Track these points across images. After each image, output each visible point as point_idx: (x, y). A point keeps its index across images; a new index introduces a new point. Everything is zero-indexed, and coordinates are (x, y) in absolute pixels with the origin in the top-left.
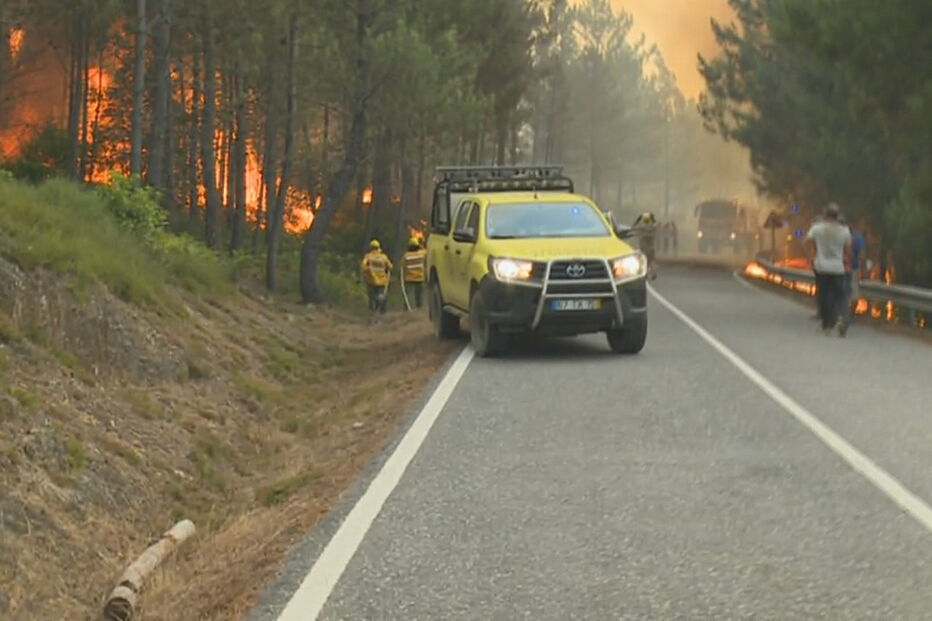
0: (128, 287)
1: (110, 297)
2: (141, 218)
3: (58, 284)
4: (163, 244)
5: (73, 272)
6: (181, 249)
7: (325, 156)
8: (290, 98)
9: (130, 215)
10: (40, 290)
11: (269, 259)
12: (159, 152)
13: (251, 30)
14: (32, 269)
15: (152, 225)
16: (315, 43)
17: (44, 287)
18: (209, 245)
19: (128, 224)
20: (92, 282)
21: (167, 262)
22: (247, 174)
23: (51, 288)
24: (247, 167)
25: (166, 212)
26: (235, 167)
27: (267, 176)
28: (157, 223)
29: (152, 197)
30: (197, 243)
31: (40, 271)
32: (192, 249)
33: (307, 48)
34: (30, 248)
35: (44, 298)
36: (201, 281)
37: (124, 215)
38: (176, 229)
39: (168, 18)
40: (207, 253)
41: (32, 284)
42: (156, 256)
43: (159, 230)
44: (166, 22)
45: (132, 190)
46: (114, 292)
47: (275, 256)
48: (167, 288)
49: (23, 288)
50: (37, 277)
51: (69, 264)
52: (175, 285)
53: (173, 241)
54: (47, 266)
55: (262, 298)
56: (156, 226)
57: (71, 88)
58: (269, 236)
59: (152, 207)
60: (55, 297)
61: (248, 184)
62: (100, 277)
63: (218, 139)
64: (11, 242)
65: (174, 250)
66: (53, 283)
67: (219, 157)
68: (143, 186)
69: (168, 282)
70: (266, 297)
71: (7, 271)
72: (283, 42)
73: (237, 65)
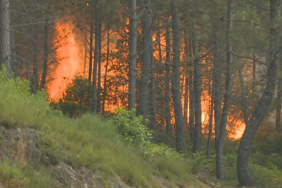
0: (131, 177)
1: (122, 183)
2: (137, 136)
3: (93, 176)
4: (150, 151)
5: (101, 169)
6: (161, 154)
7: (253, 88)
8: (228, 54)
9: (130, 134)
10: (84, 180)
11: (217, 158)
12: (147, 92)
13: (201, 13)
14: (79, 168)
15: (143, 139)
16: (244, 19)
17: (86, 178)
18: (178, 150)
19: (129, 139)
20: (111, 174)
21: (153, 161)
22: (202, 103)
23: (89, 178)
24: (202, 98)
25: (152, 131)
26: (194, 99)
27: (215, 103)
28: (147, 138)
29: (143, 122)
30: (171, 149)
31: (84, 170)
32: (167, 153)
33: (238, 21)
34: (78, 156)
35: (86, 184)
36: (174, 173)
37: (126, 134)
38: (157, 140)
39: (150, 10)
40: (177, 155)
41: (80, 176)
42: (146, 158)
43: (148, 142)
44: (149, 13)
45: (131, 118)
46: (124, 180)
47: (222, 157)
48: (154, 178)
49: (75, 179)
50: (82, 173)
51: (98, 165)
52: (158, 176)
53: (156, 149)
54: (87, 166)
55: (213, 184)
56: (146, 140)
57: (91, 53)
58: (217, 142)
59: (142, 129)
60: (92, 184)
61: (203, 109)
62: (115, 172)
63: (183, 80)
64: (68, 153)
65: (157, 154)
66: (91, 176)
67: (184, 92)
68: (137, 115)
69: (154, 174)
70: (215, 183)
71: (66, 170)
72: (222, 20)
73: (193, 35)
